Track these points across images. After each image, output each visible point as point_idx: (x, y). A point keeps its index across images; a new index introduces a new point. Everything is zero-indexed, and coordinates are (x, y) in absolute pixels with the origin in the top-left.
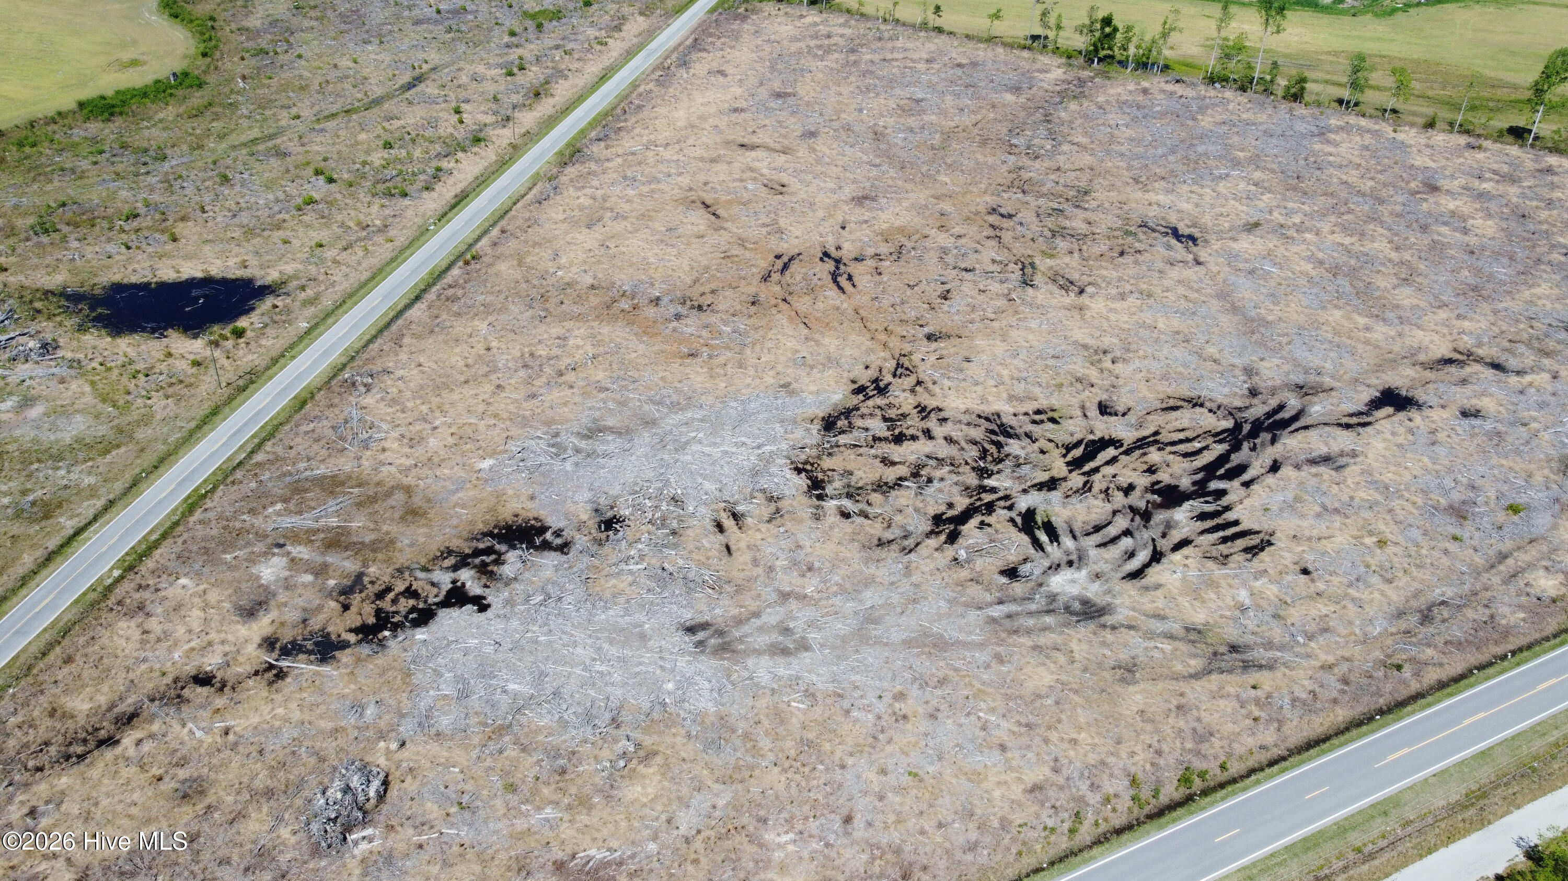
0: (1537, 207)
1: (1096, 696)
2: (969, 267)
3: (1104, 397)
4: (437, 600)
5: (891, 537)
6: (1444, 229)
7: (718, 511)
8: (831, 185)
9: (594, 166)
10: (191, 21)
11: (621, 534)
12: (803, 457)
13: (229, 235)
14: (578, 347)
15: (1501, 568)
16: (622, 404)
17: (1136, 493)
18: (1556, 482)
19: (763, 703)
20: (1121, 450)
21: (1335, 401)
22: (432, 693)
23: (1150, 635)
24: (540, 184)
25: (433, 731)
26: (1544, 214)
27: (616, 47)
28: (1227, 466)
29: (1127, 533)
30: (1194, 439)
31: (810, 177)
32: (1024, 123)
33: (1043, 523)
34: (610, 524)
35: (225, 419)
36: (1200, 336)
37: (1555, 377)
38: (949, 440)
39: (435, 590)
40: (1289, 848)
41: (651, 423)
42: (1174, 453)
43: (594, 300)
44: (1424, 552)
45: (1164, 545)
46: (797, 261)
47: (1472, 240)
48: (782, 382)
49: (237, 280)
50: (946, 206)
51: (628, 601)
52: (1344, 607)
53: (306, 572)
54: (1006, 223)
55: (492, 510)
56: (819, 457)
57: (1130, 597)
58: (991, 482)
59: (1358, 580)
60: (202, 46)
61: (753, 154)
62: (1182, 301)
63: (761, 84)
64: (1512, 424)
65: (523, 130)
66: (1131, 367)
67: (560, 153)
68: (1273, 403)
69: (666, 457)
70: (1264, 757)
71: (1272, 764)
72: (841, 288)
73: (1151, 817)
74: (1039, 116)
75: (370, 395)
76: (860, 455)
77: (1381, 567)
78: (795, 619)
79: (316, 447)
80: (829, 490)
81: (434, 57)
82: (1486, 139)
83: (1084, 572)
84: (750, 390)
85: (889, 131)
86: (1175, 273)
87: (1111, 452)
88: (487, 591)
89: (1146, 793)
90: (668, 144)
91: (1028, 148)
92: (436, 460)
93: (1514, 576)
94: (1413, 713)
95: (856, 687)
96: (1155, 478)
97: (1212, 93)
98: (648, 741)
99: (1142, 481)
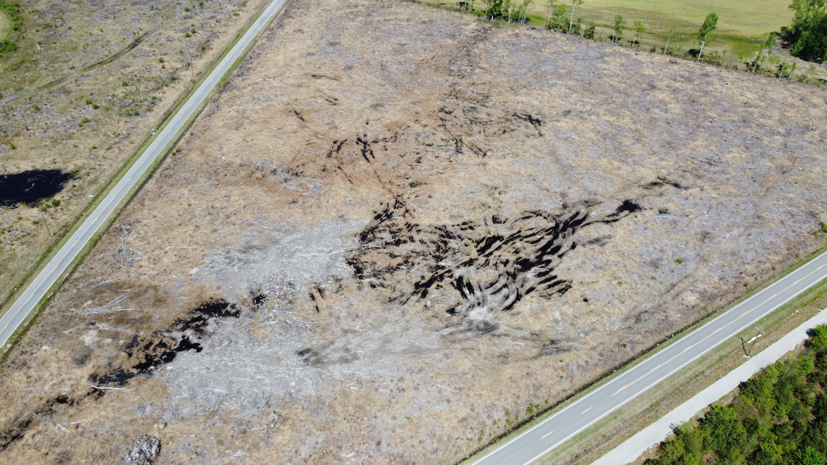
0: (700, 96)
1: (490, 371)
2: (431, 143)
3: (495, 213)
4: (175, 347)
5: (395, 297)
6: (656, 110)
7: (311, 288)
8: (360, 98)
9: (237, 93)
10: (5, 7)
11: (264, 305)
12: (352, 256)
13: (44, 143)
14: (236, 201)
15: (672, 292)
16: (260, 232)
17: (510, 265)
18: (699, 245)
19: (338, 388)
20: (503, 242)
21: (602, 209)
22: (177, 397)
23: (515, 339)
24: (209, 104)
25: (180, 417)
26: (703, 100)
27: (244, 16)
28: (552, 247)
29: (505, 286)
30: (537, 233)
31: (350, 93)
32: (457, 57)
33: (467, 283)
34: (259, 299)
35: (55, 254)
36: (540, 176)
37: (702, 190)
38: (422, 242)
39: (174, 342)
40: (573, 438)
41: (275, 242)
42: (527, 242)
43: (243, 173)
44: (639, 286)
45: (522, 291)
46: (344, 145)
47: (669, 116)
48: (340, 215)
49: (51, 171)
50: (418, 108)
51: (270, 341)
52: (602, 317)
53: (108, 337)
54: (448, 117)
55: (199, 296)
56: (359, 256)
57: (506, 319)
58: (442, 263)
59: (609, 303)
60: (13, 23)
61: (320, 81)
62: (533, 158)
63: (322, 38)
64: (681, 216)
65: (198, 71)
66: (508, 196)
67: (219, 85)
68: (574, 212)
69: (284, 261)
70: (564, 395)
71: (568, 398)
72: (367, 159)
73: (515, 429)
74: (464, 52)
75: (130, 235)
76: (379, 253)
77: (619, 295)
78: (351, 343)
79: (105, 267)
80: (365, 273)
81: (145, 26)
82: (679, 57)
83: (485, 308)
84: (324, 220)
85: (389, 64)
86: (530, 142)
87: (498, 243)
88: (200, 340)
89: (512, 418)
90: (275, 77)
91: (459, 72)
92: (168, 270)
93: (677, 295)
94: (629, 368)
95: (381, 377)
96: (518, 255)
97: (550, 35)
98: (284, 413)
99: (513, 258)
